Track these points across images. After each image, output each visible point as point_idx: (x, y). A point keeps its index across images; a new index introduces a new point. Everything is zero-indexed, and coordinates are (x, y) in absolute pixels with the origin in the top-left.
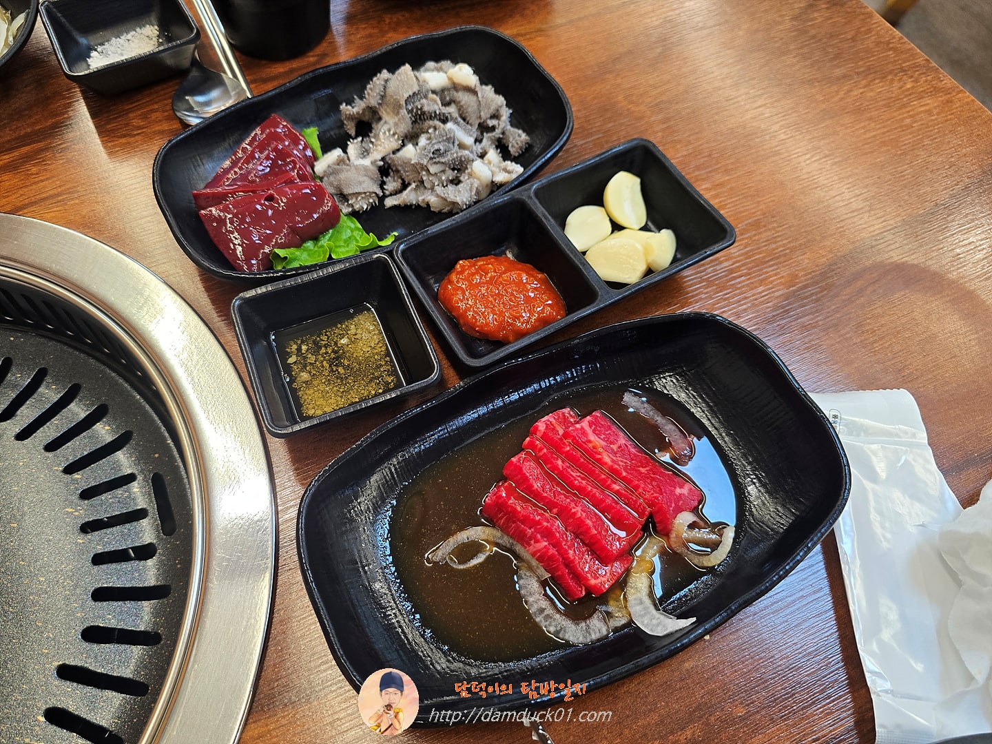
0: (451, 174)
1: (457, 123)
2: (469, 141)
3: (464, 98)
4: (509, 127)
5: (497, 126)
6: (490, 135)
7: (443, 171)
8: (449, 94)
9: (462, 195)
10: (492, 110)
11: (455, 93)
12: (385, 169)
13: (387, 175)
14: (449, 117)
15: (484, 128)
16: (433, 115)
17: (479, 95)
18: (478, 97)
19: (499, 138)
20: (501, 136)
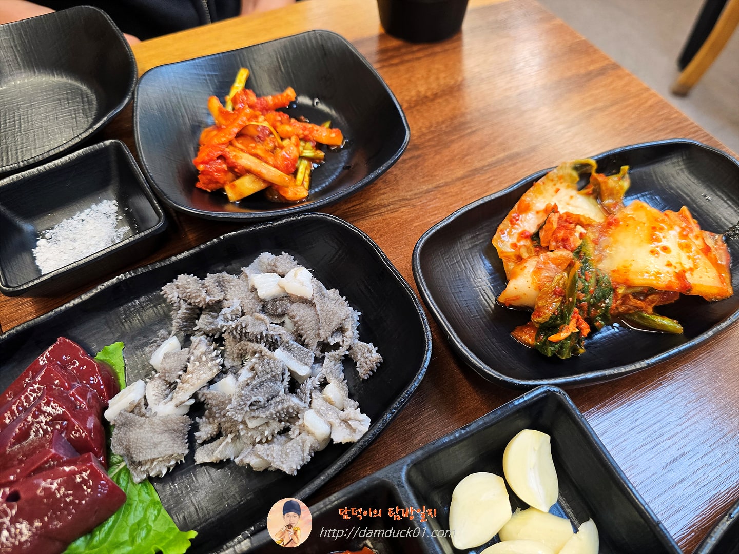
0: (276, 426)
1: (288, 348)
4: (357, 342)
5: (341, 343)
6: (333, 353)
8: (281, 306)
10: (334, 325)
11: (289, 305)
12: (197, 409)
14: (278, 339)
16: (259, 337)
17: (318, 308)
18: (316, 311)
19: (345, 356)
20: (347, 353)
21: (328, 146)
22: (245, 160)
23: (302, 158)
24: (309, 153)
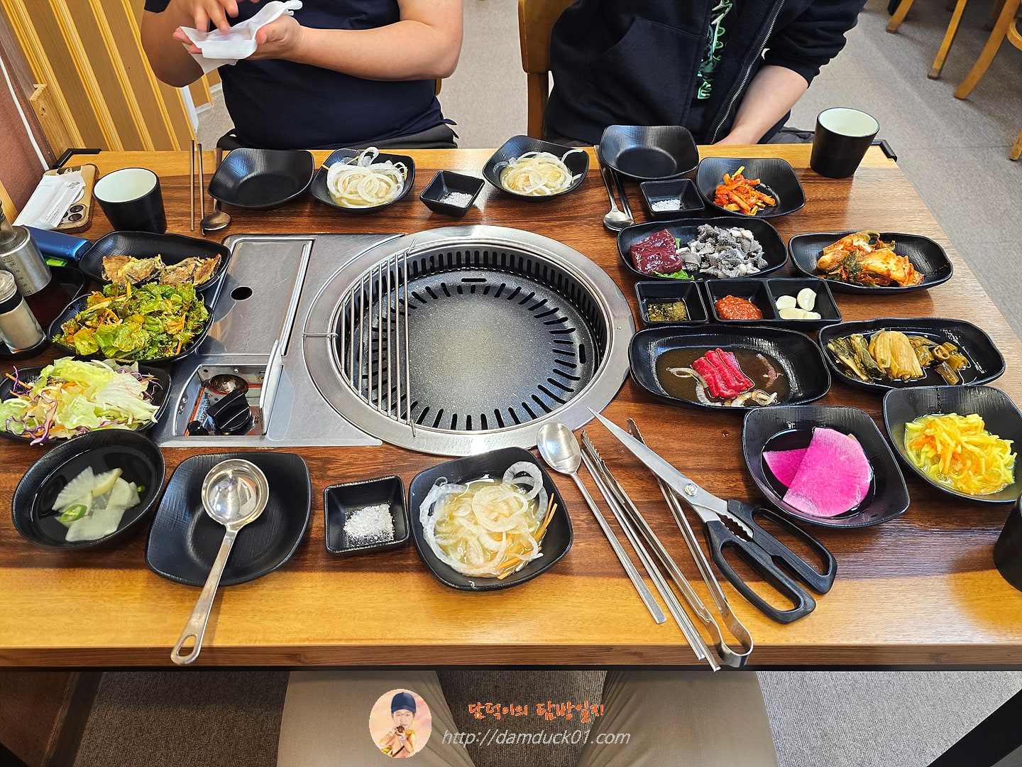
0: (730, 266)
1: (739, 250)
2: (742, 257)
3: (745, 242)
4: (761, 258)
5: (756, 256)
6: (752, 258)
7: (728, 264)
8: (740, 239)
9: (732, 274)
10: (755, 250)
11: (742, 240)
12: (704, 259)
13: (704, 261)
14: (737, 247)
15: (749, 255)
16: (731, 245)
17: (752, 243)
20: (756, 260)
21: (768, 204)
22: (736, 198)
23: (756, 205)
24: (760, 204)
